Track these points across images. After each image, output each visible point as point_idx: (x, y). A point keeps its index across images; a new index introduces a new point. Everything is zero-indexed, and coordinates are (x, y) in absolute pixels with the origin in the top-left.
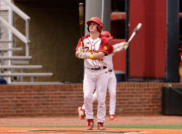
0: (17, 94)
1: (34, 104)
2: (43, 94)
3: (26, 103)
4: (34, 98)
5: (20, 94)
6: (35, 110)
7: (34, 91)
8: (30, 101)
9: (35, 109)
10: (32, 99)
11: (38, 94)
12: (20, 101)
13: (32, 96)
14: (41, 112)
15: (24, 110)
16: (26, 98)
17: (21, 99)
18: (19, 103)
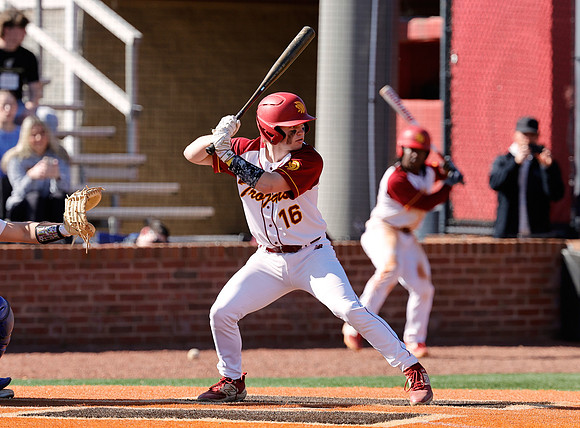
0: (113, 276)
1: (165, 307)
2: (194, 275)
3: (141, 303)
4: (166, 286)
5: (123, 276)
6: (166, 327)
7: (166, 265)
8: (152, 297)
9: (168, 323)
10: (160, 291)
11: (176, 276)
12: (123, 297)
13: (160, 281)
15: (134, 324)
16: (139, 287)
17: (123, 292)
18: (118, 302)
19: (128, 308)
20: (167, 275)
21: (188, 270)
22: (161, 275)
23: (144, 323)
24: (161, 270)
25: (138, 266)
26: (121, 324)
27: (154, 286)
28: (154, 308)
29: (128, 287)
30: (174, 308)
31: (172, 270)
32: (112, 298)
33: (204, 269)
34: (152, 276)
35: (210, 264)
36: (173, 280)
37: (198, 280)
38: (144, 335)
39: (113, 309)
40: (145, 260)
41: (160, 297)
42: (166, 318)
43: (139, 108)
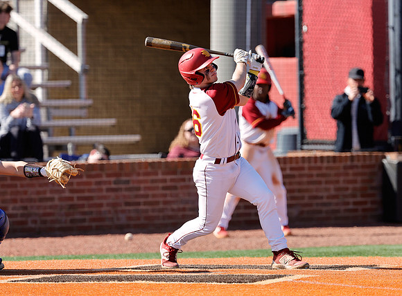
0: (72, 184)
1: (108, 205)
2: (128, 182)
3: (91, 202)
4: (109, 190)
5: (79, 184)
6: (110, 218)
7: (108, 175)
8: (100, 198)
9: (110, 216)
10: (104, 193)
11: (115, 183)
12: (79, 198)
13: (104, 187)
14: (124, 222)
15: (87, 217)
16: (90, 191)
17: (79, 195)
18: (76, 202)
19: (83, 206)
20: (110, 183)
21: (124, 178)
22: (105, 183)
23: (94, 216)
24: (105, 179)
25: (89, 176)
26: (78, 217)
27: (101, 190)
28: (101, 205)
29: (83, 191)
30: (114, 205)
31: (113, 179)
32: (71, 199)
33: (135, 178)
34: (99, 183)
35: (139, 174)
36: (113, 186)
37: (131, 185)
38: (94, 224)
39: (72, 207)
40: (94, 173)
41: (105, 197)
42: (109, 212)
43: (87, 67)
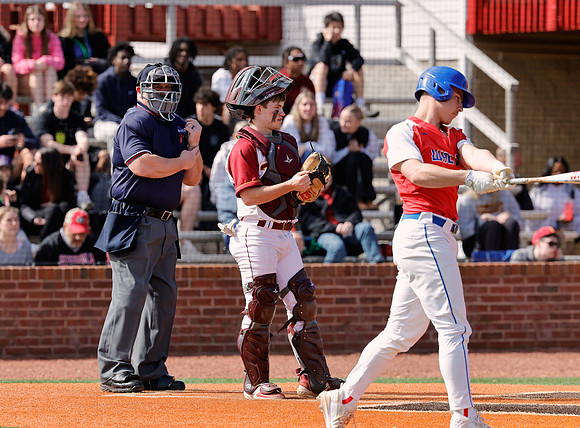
0: (485, 290)
1: (529, 317)
2: (555, 289)
3: (509, 313)
4: (531, 298)
5: (494, 290)
6: (531, 333)
7: (531, 280)
8: (519, 308)
9: (532, 330)
10: (526, 303)
11: (539, 290)
12: (494, 308)
13: (526, 295)
14: (549, 338)
15: (503, 331)
16: (507, 299)
17: (494, 303)
18: (489, 312)
19: (498, 317)
20: (532, 289)
21: (550, 284)
22: (527, 289)
23: (512, 330)
24: (527, 284)
25: (507, 281)
26: (491, 331)
27: (521, 298)
28: (520, 317)
29: (498, 299)
30: (537, 317)
31: (536, 285)
32: (484, 308)
33: (564, 284)
34: (519, 290)
35: (569, 280)
36: (537, 294)
37: (559, 293)
38: (512, 340)
39: (484, 318)
40: (513, 276)
41: (526, 308)
42: (531, 326)
